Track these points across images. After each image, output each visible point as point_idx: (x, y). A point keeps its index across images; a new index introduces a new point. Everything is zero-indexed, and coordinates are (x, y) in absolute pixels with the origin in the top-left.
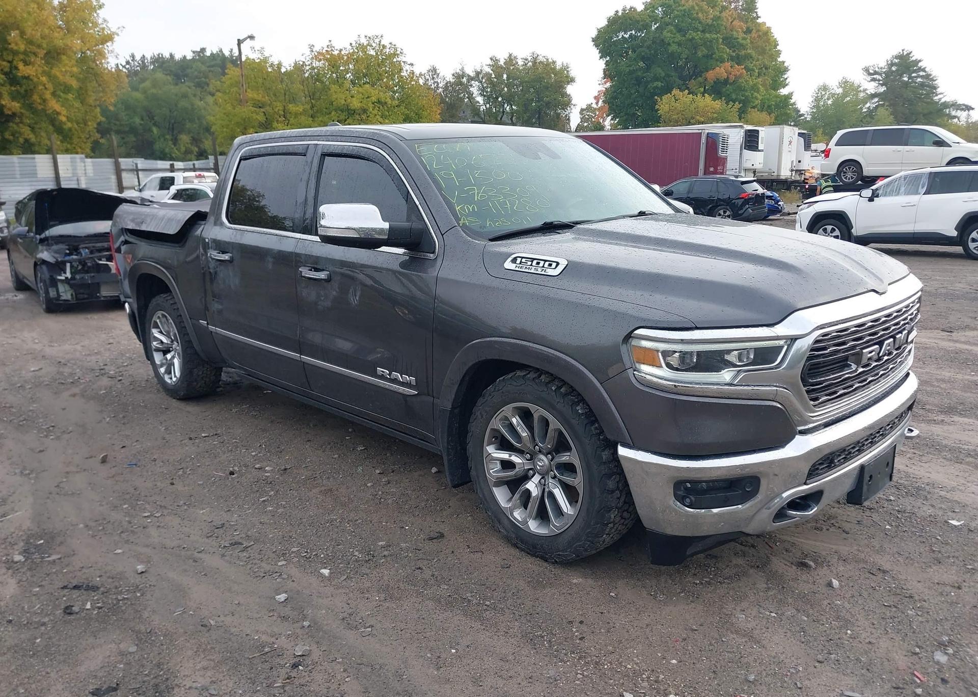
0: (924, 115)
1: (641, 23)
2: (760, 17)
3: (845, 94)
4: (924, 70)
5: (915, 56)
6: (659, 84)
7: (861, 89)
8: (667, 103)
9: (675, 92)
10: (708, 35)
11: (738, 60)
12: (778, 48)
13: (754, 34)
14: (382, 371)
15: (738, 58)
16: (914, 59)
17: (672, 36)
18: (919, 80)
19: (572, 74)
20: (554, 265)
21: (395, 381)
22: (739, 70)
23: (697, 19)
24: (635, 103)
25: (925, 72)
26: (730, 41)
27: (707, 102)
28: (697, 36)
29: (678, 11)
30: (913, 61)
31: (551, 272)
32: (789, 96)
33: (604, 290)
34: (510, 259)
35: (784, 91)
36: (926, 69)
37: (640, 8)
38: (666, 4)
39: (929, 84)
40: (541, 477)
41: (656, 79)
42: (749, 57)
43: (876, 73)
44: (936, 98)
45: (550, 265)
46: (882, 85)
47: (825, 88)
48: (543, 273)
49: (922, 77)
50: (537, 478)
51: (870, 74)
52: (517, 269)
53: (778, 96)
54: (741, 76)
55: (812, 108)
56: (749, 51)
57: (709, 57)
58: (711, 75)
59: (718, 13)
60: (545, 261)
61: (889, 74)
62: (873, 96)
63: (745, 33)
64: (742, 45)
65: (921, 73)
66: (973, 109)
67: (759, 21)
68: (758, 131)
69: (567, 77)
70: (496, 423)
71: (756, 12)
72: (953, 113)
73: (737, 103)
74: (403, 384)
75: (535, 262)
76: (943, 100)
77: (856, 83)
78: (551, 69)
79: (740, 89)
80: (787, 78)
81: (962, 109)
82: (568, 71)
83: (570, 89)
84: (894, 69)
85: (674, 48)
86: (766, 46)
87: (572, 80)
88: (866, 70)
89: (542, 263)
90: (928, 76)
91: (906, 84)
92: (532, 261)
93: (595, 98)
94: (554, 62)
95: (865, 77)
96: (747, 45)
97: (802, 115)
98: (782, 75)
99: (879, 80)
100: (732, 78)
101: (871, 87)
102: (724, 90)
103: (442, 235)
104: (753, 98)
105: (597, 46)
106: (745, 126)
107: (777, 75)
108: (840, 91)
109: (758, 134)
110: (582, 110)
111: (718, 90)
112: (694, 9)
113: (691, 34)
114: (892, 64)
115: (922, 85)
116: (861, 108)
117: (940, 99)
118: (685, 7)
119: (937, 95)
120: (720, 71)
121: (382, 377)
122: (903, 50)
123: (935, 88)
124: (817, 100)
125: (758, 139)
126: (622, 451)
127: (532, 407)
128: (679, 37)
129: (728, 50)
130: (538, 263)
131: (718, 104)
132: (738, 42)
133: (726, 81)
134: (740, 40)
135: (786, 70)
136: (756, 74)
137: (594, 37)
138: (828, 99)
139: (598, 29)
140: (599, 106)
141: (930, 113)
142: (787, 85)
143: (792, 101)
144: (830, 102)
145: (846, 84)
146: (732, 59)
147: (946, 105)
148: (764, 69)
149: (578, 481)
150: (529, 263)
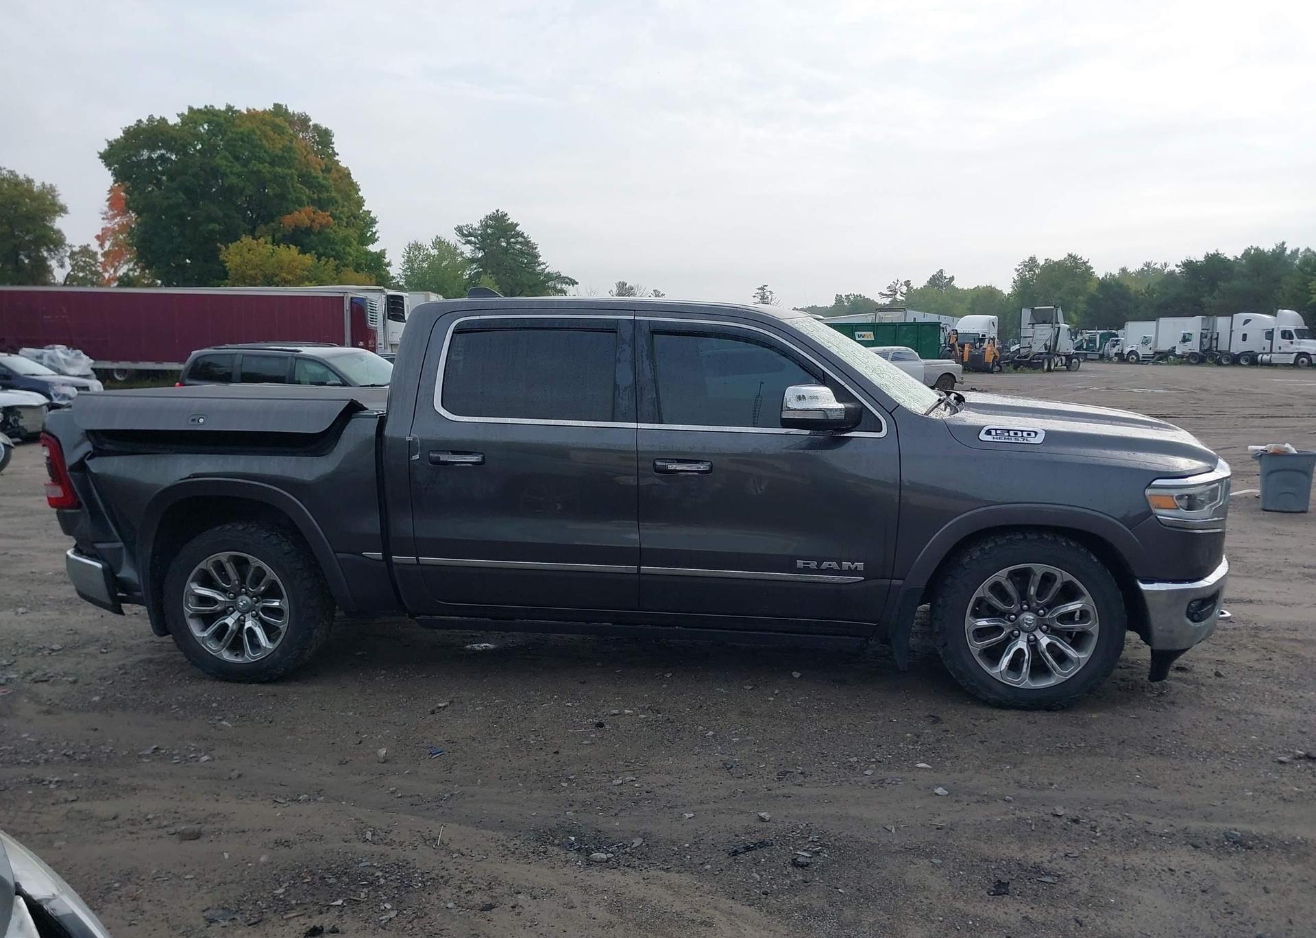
0: (530, 287)
1: (179, 142)
2: (337, 154)
3: (441, 257)
4: (522, 235)
5: (512, 219)
6: (217, 227)
7: (458, 251)
8: (236, 254)
9: (244, 238)
10: (279, 169)
11: (321, 204)
12: (360, 194)
13: (334, 175)
14: (804, 564)
15: (320, 202)
16: (509, 221)
17: (229, 164)
18: (518, 246)
19: (62, 200)
20: (1033, 434)
21: (830, 571)
22: (323, 217)
23: (261, 147)
24: (181, 250)
25: (524, 237)
26: (306, 179)
27: (289, 254)
28: (265, 168)
29: (232, 133)
30: (509, 224)
31: (1032, 441)
32: (382, 255)
34: (983, 432)
35: (372, 248)
36: (525, 235)
37: (173, 120)
38: (213, 121)
39: (529, 252)
40: (1029, 634)
41: (210, 219)
42: (333, 201)
43: (470, 235)
44: (539, 268)
45: (1029, 434)
46: (479, 249)
47: (417, 247)
48: (1025, 442)
49: (521, 243)
50: (1024, 637)
51: (464, 235)
52: (995, 440)
53: (368, 253)
54: (327, 225)
55: (404, 271)
56: (334, 194)
57: (282, 197)
58: (289, 221)
59: (288, 143)
60: (1022, 431)
61: (484, 237)
62: (473, 260)
63: (323, 171)
64: (323, 186)
65: (520, 239)
66: (577, 283)
67: (337, 158)
68: (402, 298)
69: (54, 204)
70: (982, 592)
71: (332, 148)
72: (559, 286)
73: (332, 259)
74: (840, 572)
75: (1012, 433)
76: (547, 271)
77: (452, 243)
78: (26, 190)
79: (329, 241)
80: (375, 233)
81: (567, 283)
82: (54, 197)
83: (59, 223)
84: (489, 231)
85: (233, 180)
86: (350, 190)
87: (63, 210)
88: (459, 230)
89: (1020, 434)
90: (527, 243)
91: (505, 250)
92: (1008, 432)
93: (98, 237)
94: (29, 181)
95: (458, 238)
96: (330, 186)
97: (394, 278)
98: (370, 227)
99: (475, 243)
100: (316, 227)
101: (467, 251)
102: (307, 241)
103: (890, 414)
104: (345, 253)
105: (108, 165)
106: (386, 290)
107: (363, 226)
108: (435, 252)
110: (73, 254)
111: (299, 238)
112: (256, 134)
113: (255, 166)
114: (487, 226)
115: (522, 252)
116: (462, 274)
117: (544, 269)
118: (242, 129)
119: (539, 265)
120: (302, 216)
121: (806, 570)
122: (497, 211)
123: (537, 256)
124: (409, 260)
125: (403, 307)
127: (1034, 566)
128: (238, 168)
129: (307, 191)
130: (1016, 434)
131: (309, 259)
132: (318, 182)
133: (308, 231)
134: (321, 179)
135: (373, 222)
136: (345, 224)
137: (102, 151)
138: (423, 261)
139: (108, 142)
140: (106, 249)
141: (536, 285)
142: (377, 240)
143: (387, 261)
144: (425, 265)
145: (439, 243)
146: (313, 202)
147: (549, 277)
148: (352, 218)
149: (1092, 626)
150: (1007, 434)
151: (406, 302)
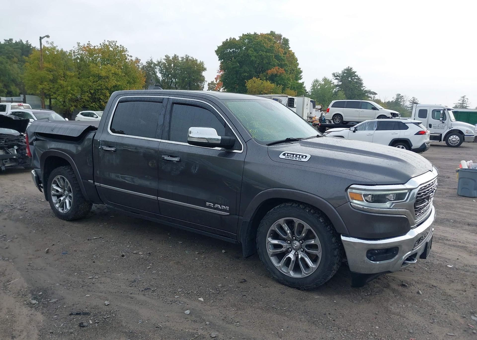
0: (358, 95)
1: (238, 46)
2: (290, 48)
3: (325, 84)
4: (357, 76)
5: (354, 70)
6: (246, 74)
7: (332, 82)
8: (250, 84)
9: (254, 78)
10: (268, 54)
11: (281, 66)
12: (298, 62)
13: (287, 55)
14: (209, 204)
15: (281, 65)
16: (353, 71)
17: (252, 53)
18: (355, 80)
19: (205, 66)
20: (304, 157)
21: (217, 209)
22: (281, 70)
23: (264, 46)
24: (235, 83)
25: (358, 77)
26: (277, 57)
27: (268, 84)
28: (264, 54)
29: (255, 42)
30: (352, 72)
31: (303, 160)
32: (303, 83)
33: (332, 168)
34: (282, 154)
35: (300, 81)
36: (358, 76)
37: (238, 39)
38: (249, 38)
39: (359, 83)
40: (295, 251)
41: (245, 72)
42: (286, 65)
43: (337, 76)
44: (362, 88)
45: (302, 157)
46: (340, 81)
47: (317, 81)
48: (299, 160)
49: (356, 79)
50: (293, 252)
51: (335, 76)
52: (286, 158)
53: (298, 83)
54: (283, 73)
55: (311, 90)
56: (286, 62)
57: (269, 63)
58: (269, 72)
59: (272, 44)
60: (300, 155)
61: (343, 77)
62: (337, 86)
63: (284, 54)
64: (283, 59)
65: (356, 77)
66: (377, 94)
67: (290, 49)
68: (294, 99)
69: (203, 67)
70: (274, 227)
71: (289, 46)
72: (369, 95)
73: (281, 85)
74: (221, 210)
75: (295, 156)
76: (365, 89)
77: (330, 79)
78: (195, 63)
79: (282, 79)
80: (301, 76)
81: (373, 94)
82: (203, 65)
83: (204, 74)
84: (345, 75)
85: (253, 58)
86: (293, 61)
87: (205, 69)
88: (334, 74)
89: (298, 156)
90: (359, 79)
91: (350, 81)
92: (293, 155)
93: (215, 78)
94: (196, 60)
95: (333, 77)
96: (285, 59)
97: (308, 92)
98: (299, 74)
99: (339, 79)
100: (279, 74)
101: (336, 82)
102: (275, 79)
103: (246, 143)
104: (288, 84)
105: (217, 54)
106: (288, 96)
107: (297, 73)
108: (323, 83)
109: (294, 100)
110: (209, 84)
111: (272, 78)
112: (262, 42)
113: (261, 53)
114: (344, 73)
115: (356, 82)
116: (332, 91)
117: (364, 89)
118: (258, 40)
119: (362, 87)
120: (274, 70)
121: (209, 207)
122: (349, 67)
123: (362, 84)
124: (314, 86)
125: (294, 102)
126: (343, 238)
127: (295, 219)
128: (255, 54)
129: (277, 61)
130: (296, 156)
131: (273, 85)
132: (281, 58)
133: (276, 75)
134: (282, 57)
135: (301, 72)
136: (289, 73)
137: (216, 50)
138: (318, 86)
139: (218, 47)
140: (217, 82)
141: (360, 95)
142: (302, 79)
143: (304, 86)
144: (319, 87)
145: (325, 80)
146: (279, 65)
147: (366, 92)
148: (292, 71)
149: (319, 253)
150: (292, 156)
151: (295, 100)
